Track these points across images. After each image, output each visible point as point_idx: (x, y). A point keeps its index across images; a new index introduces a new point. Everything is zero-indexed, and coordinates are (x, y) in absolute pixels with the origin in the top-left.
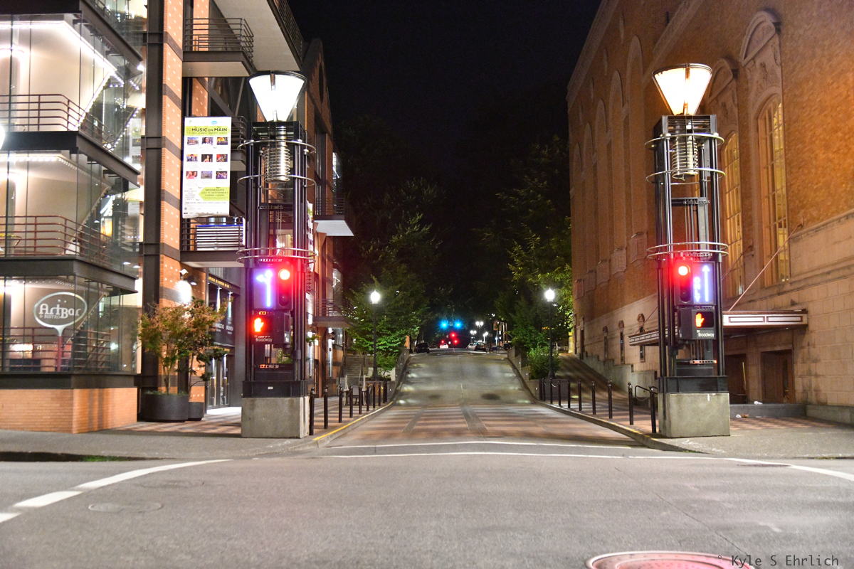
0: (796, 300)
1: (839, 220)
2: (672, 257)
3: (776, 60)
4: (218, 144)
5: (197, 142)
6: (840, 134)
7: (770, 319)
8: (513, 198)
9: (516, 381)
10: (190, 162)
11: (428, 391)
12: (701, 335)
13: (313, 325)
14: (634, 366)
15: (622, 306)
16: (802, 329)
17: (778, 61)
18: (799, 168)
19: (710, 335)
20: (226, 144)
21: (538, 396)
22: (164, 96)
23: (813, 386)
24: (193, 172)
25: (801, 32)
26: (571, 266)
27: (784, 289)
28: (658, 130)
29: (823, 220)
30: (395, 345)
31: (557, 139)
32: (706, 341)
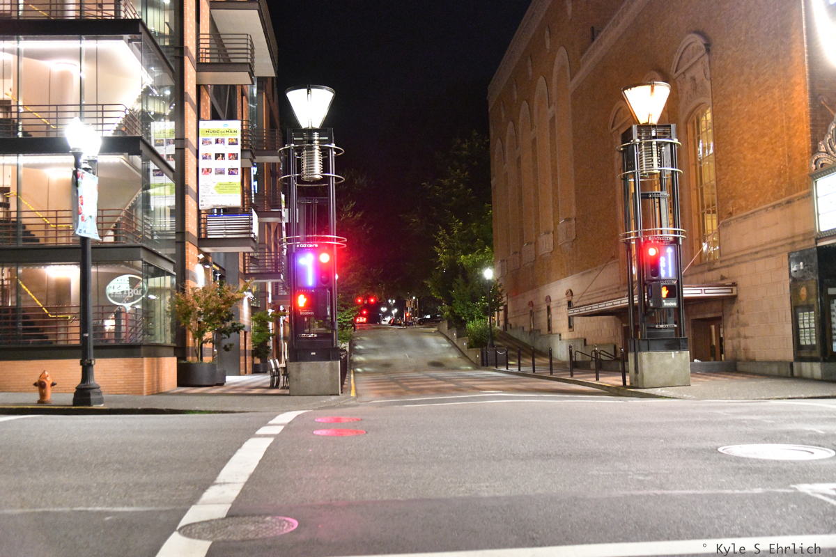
0: (726, 275)
1: (766, 209)
2: (642, 240)
3: (705, 75)
4: (229, 144)
5: (210, 143)
6: (767, 139)
7: (707, 291)
8: (437, 187)
9: (453, 350)
10: (205, 160)
11: (378, 361)
12: (666, 304)
13: (272, 303)
14: (562, 335)
15: (548, 283)
16: (733, 299)
17: (708, 76)
18: (729, 166)
19: (673, 304)
20: (237, 144)
21: (480, 363)
22: (186, 103)
23: (742, 345)
24: (208, 169)
25: (730, 53)
26: (492, 247)
27: (715, 267)
28: (627, 136)
29: (750, 209)
30: (348, 320)
31: (476, 134)
32: (669, 309)
